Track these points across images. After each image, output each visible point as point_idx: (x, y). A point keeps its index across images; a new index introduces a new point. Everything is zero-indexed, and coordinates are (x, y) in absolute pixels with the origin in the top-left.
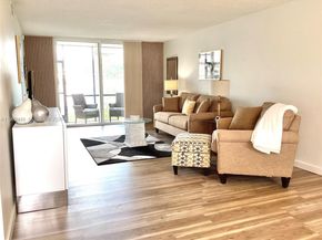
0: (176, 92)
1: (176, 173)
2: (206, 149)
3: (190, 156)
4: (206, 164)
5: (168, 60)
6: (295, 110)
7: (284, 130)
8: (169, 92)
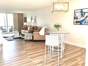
0: (26, 25)
1: (26, 41)
2: (31, 36)
3: (28, 37)
4: (31, 39)
5: (24, 18)
6: (47, 28)
7: (45, 31)
8: (25, 25)
